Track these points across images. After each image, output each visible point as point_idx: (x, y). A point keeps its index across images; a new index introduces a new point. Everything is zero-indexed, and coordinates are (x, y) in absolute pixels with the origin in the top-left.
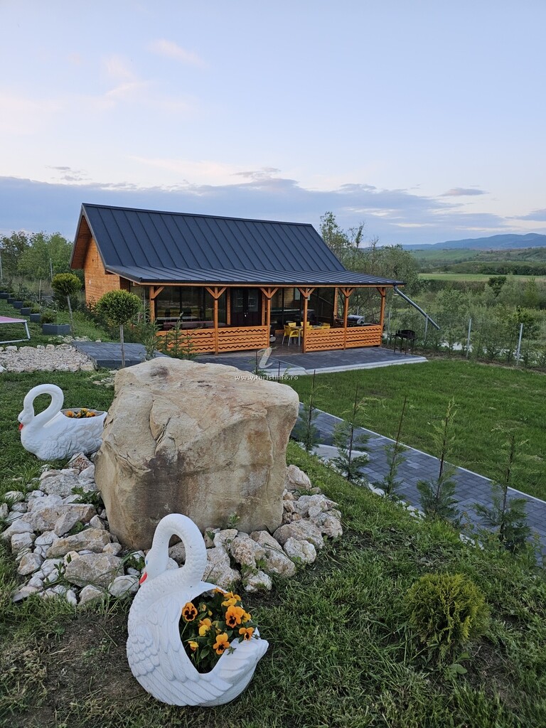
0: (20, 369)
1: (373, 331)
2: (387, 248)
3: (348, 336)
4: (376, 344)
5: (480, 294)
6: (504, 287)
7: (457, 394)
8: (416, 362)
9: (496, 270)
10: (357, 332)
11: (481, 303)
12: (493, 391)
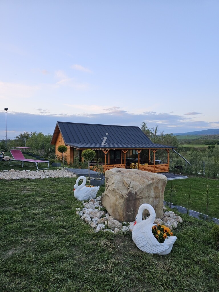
0: (53, 177)
1: (165, 166)
2: (167, 135)
3: (155, 168)
4: (167, 171)
5: (205, 152)
6: (214, 149)
7: (203, 190)
8: (184, 178)
9: (210, 143)
10: (159, 167)
11: (205, 156)
12: (217, 189)
